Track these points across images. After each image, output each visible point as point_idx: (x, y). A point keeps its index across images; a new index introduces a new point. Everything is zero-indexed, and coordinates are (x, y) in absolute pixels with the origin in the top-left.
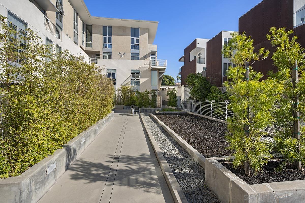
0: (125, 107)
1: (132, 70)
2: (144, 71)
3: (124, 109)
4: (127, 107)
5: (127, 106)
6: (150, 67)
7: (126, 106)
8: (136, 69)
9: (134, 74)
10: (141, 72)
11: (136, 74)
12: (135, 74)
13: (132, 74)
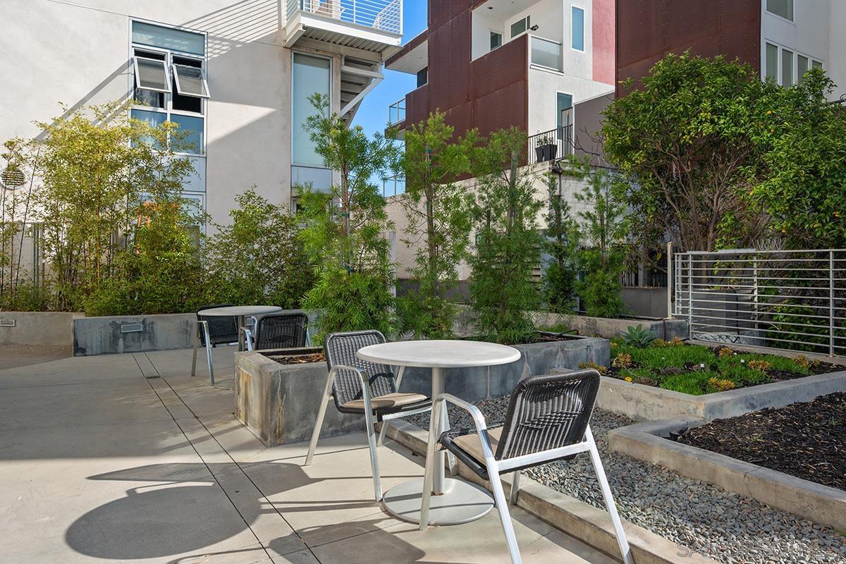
0: (95, 327)
1: (138, 25)
2: (241, 52)
3: (79, 350)
4: (116, 326)
5: (119, 319)
6: (282, 29)
7: (109, 319)
8: (173, 21)
9: (162, 57)
10: (211, 54)
11: (177, 60)
12: (169, 59)
13: (137, 53)
